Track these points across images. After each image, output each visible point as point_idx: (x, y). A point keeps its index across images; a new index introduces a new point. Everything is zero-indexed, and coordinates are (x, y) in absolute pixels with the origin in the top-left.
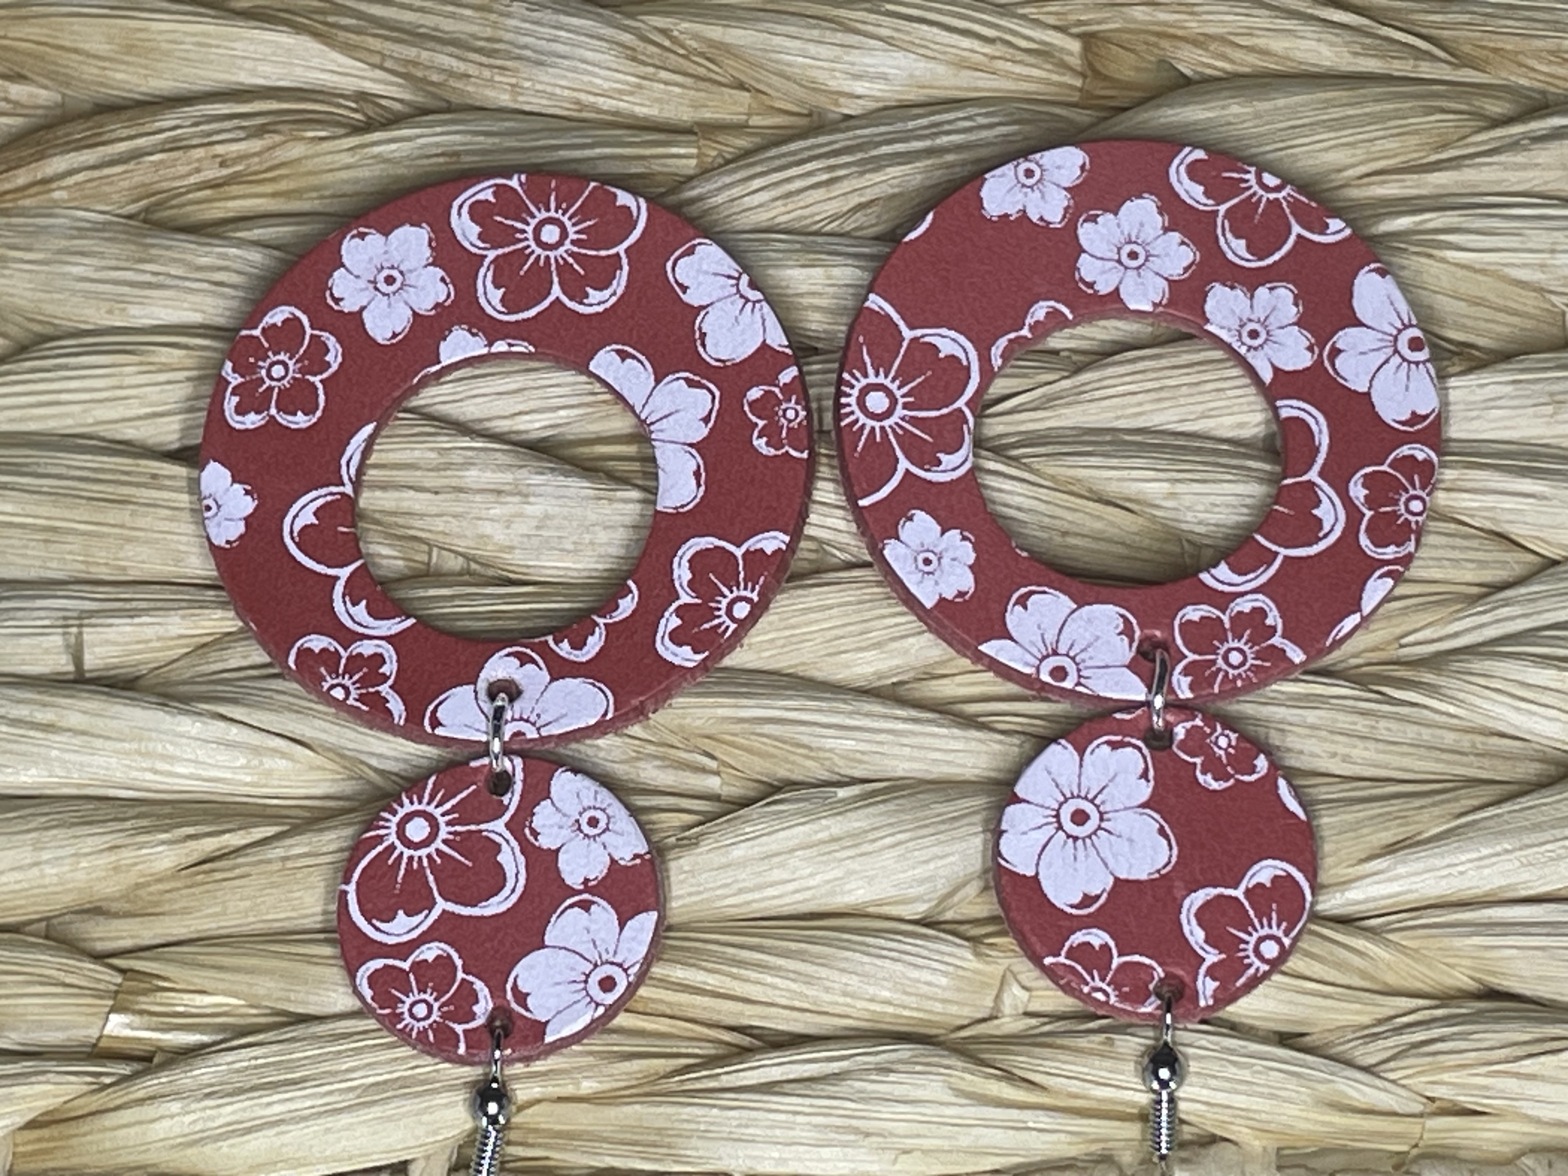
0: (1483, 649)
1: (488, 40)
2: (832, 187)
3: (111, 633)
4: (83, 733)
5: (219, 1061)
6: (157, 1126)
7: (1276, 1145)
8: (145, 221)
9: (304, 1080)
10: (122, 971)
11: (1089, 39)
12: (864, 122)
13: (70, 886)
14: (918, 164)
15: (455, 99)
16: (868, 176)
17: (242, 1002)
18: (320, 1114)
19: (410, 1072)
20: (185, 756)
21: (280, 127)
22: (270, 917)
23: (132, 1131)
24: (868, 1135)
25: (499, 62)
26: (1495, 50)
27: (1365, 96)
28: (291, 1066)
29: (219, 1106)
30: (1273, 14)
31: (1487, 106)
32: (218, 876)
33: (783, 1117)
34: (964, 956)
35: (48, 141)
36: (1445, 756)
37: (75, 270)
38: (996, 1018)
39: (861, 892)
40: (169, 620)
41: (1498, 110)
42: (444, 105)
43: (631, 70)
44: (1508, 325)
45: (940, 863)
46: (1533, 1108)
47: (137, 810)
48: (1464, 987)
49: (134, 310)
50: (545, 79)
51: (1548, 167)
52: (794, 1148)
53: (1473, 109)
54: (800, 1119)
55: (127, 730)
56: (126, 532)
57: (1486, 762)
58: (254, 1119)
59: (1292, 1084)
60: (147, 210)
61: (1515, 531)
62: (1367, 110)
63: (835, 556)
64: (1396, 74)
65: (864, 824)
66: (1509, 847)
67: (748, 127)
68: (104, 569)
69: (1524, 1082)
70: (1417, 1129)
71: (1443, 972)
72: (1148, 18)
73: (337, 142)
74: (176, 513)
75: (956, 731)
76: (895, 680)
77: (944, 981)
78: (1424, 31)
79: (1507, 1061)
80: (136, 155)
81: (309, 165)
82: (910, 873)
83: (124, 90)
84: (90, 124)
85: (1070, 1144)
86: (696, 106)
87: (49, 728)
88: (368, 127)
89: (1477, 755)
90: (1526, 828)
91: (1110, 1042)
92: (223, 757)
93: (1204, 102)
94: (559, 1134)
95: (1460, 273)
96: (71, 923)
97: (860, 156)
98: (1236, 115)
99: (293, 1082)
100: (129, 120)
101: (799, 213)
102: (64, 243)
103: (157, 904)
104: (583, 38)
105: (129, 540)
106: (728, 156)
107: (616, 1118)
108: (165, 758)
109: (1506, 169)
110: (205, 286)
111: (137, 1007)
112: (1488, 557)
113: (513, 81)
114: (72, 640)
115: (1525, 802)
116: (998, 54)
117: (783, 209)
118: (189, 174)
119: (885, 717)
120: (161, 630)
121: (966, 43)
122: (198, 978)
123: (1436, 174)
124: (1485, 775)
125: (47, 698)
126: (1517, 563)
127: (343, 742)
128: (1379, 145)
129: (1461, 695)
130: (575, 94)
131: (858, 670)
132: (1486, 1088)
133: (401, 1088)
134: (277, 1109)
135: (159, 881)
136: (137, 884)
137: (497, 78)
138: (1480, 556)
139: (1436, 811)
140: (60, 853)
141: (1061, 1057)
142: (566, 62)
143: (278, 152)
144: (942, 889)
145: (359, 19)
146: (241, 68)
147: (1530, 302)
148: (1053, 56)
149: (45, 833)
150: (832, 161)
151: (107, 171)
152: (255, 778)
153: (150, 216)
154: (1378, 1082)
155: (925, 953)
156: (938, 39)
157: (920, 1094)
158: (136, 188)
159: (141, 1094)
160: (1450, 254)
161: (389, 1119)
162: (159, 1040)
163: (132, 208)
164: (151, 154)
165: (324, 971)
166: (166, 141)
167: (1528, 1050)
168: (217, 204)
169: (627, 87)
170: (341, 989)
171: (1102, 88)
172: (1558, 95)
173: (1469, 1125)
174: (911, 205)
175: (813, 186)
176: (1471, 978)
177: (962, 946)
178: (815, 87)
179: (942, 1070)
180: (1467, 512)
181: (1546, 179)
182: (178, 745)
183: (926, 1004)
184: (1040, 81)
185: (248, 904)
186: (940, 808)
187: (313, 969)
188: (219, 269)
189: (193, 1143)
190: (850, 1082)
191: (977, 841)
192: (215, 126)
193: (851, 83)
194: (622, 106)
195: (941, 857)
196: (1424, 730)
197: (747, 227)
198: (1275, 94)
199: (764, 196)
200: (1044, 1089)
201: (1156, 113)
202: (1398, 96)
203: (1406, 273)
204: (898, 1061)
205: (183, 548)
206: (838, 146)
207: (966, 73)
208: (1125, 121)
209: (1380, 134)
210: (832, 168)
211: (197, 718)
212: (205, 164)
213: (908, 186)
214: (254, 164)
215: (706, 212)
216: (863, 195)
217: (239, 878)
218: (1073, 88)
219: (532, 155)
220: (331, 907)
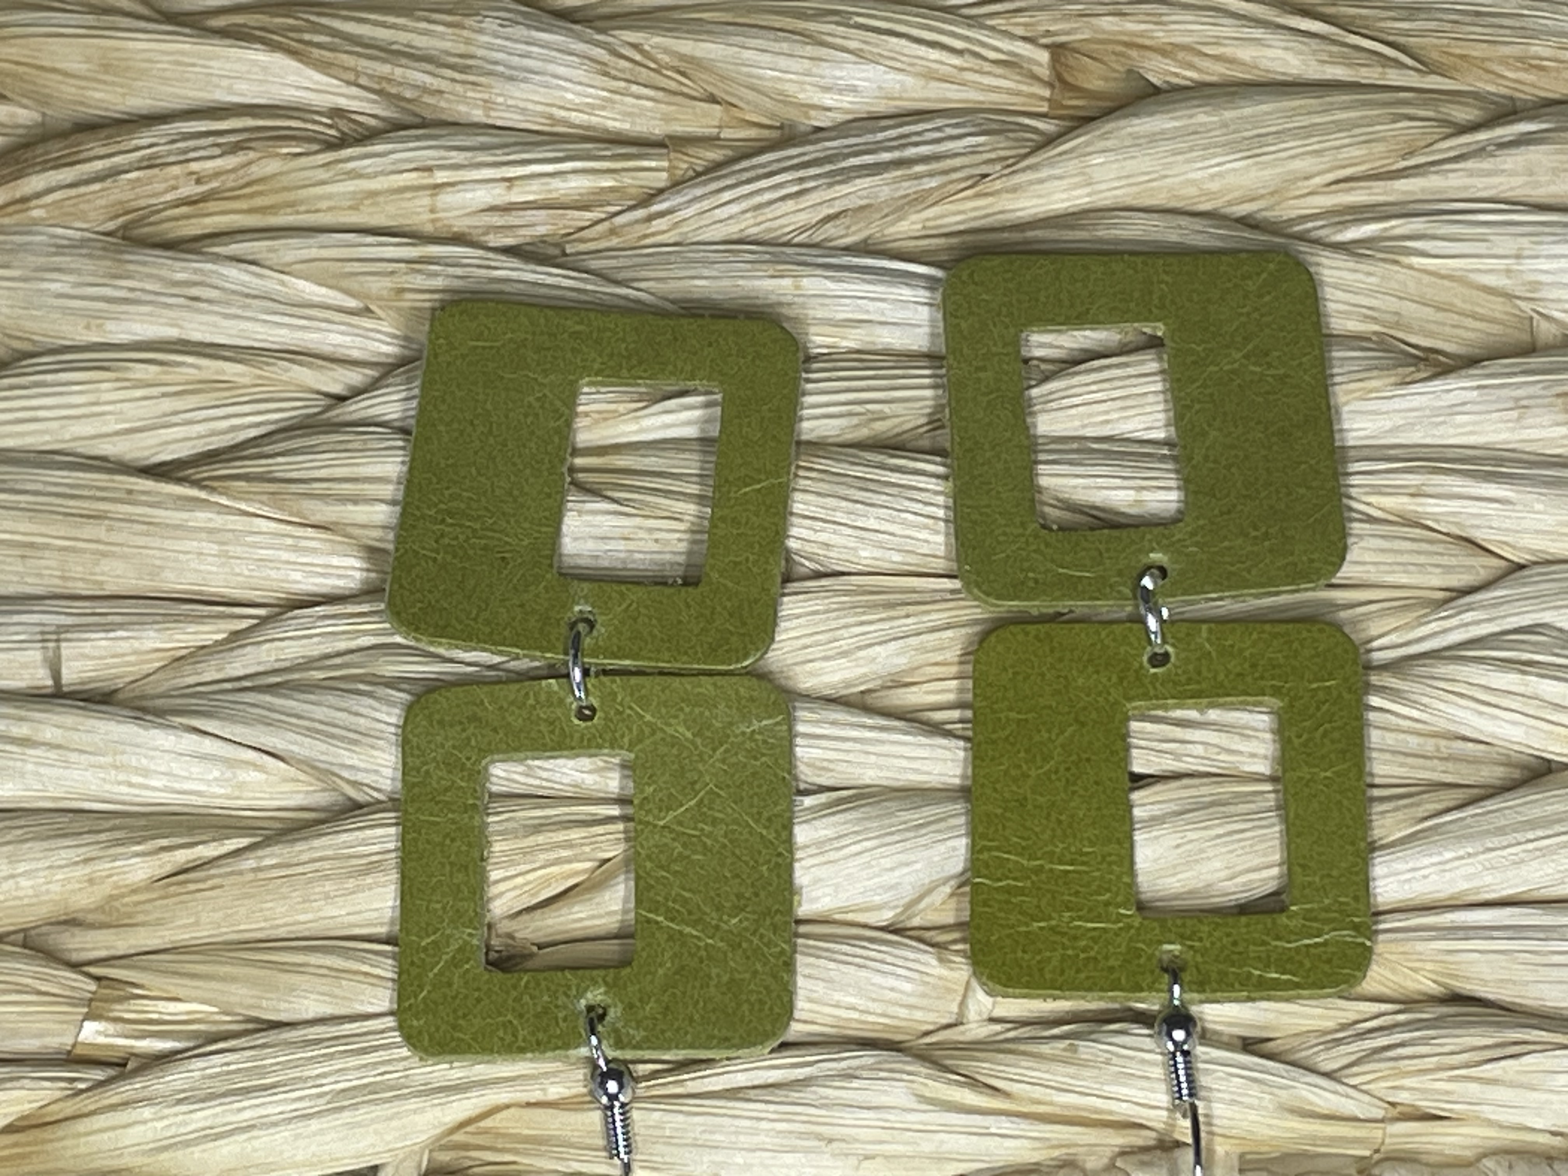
0: (1447, 654)
1: (461, 56)
2: (801, 199)
3: (87, 648)
4: (59, 747)
5: (192, 1067)
6: (130, 1131)
7: (1239, 1150)
8: (124, 238)
9: (274, 1086)
10: (98, 979)
11: (1058, 50)
12: (833, 134)
13: (46, 898)
14: (885, 176)
15: (428, 115)
16: (837, 188)
17: (215, 1009)
18: (290, 1120)
19: (379, 1078)
20: (159, 769)
21: (253, 144)
22: (242, 927)
23: (105, 1136)
24: (830, 1141)
25: (471, 78)
26: (1462, 57)
27: (1332, 104)
28: (262, 1071)
29: (191, 1112)
30: (1239, 23)
31: (1454, 113)
32: (192, 887)
33: (747, 1123)
34: (929, 961)
35: (26, 160)
36: (1410, 760)
37: (55, 287)
38: (962, 1024)
39: (827, 899)
40: (144, 634)
41: (1463, 116)
42: (418, 120)
43: (603, 85)
44: (1474, 330)
45: (906, 870)
46: (1494, 1112)
47: (111, 823)
48: (1430, 992)
49: (110, 326)
50: (517, 94)
51: (1513, 173)
52: (758, 1154)
53: (1440, 116)
54: (764, 1125)
55: (101, 745)
56: (101, 547)
57: (1450, 766)
58: (224, 1125)
59: (1254, 1090)
60: (125, 227)
61: (1478, 535)
62: (1335, 118)
63: (803, 565)
64: (1364, 81)
65: (830, 833)
66: (1470, 850)
67: (719, 139)
68: (80, 584)
69: (1485, 1087)
70: (1379, 1134)
71: (1406, 976)
72: (1116, 28)
73: (311, 158)
74: (151, 528)
75: (923, 740)
76: (862, 688)
77: (908, 987)
78: (1391, 38)
79: (1467, 1066)
80: (115, 173)
81: (285, 181)
82: (876, 880)
83: (100, 108)
84: (67, 142)
85: (1034, 1149)
86: (666, 119)
87: (25, 742)
88: (342, 142)
89: (1441, 759)
90: (1488, 832)
91: (1073, 1049)
92: (197, 769)
93: (1168, 112)
94: (527, 1139)
95: (1426, 279)
96: (48, 934)
97: (828, 168)
98: (1201, 124)
99: (265, 1088)
100: (107, 138)
101: (768, 224)
102: (41, 260)
103: (130, 915)
104: (554, 53)
105: (104, 555)
106: (699, 169)
107: (583, 1124)
108: (137, 770)
109: (1471, 176)
110: (181, 301)
111: (111, 1015)
112: (1454, 561)
113: (486, 96)
114: (50, 653)
115: (1490, 805)
116: (966, 65)
117: (752, 222)
118: (166, 191)
119: (853, 725)
120: (136, 644)
121: (935, 54)
122: (172, 985)
123: (1403, 181)
124: (1449, 779)
125: (23, 713)
126: (1483, 567)
127: (314, 754)
128: (1346, 153)
129: (1425, 700)
130: (548, 109)
131: (827, 679)
132: (1447, 1093)
133: (370, 1093)
134: (247, 1115)
135: (134, 891)
136: (111, 896)
137: (470, 94)
138: (1445, 561)
139: (1400, 815)
140: (33, 865)
141: (1024, 1064)
142: (537, 77)
143: (254, 168)
144: (907, 893)
145: (333, 36)
146: (218, 86)
147: (1497, 307)
148: (1021, 67)
149: (19, 846)
150: (801, 173)
151: (83, 190)
152: (229, 791)
153: (127, 234)
154: (1340, 1088)
155: (889, 959)
156: (906, 51)
157: (884, 1100)
158: (113, 206)
159: (115, 1100)
160: (1416, 261)
161: (359, 1125)
162: (132, 1047)
163: (111, 226)
164: (127, 172)
165: (295, 979)
166: (142, 159)
167: (1489, 1054)
168: (193, 221)
169: (598, 102)
170: (313, 996)
171: (1071, 98)
172: (1526, 101)
173: (1430, 1130)
174: (879, 216)
175: (783, 198)
176: (1435, 982)
177: (926, 952)
178: (785, 100)
179: (905, 1077)
180: (1435, 517)
181: (1513, 184)
182: (152, 758)
183: (892, 1010)
184: (1010, 92)
185: (220, 914)
186: (905, 816)
187: (285, 977)
188: (195, 284)
189: (166, 1148)
190: (814, 1089)
191: (942, 848)
192: (191, 143)
193: (821, 95)
194: (594, 120)
195: (907, 864)
196: (1388, 735)
197: (717, 239)
198: (1242, 103)
199: (734, 209)
200: (1006, 1095)
201: (1122, 123)
202: (1365, 104)
203: (1372, 280)
204: (862, 1068)
205: (158, 562)
206: (806, 158)
207: (934, 84)
208: (1093, 130)
209: (1347, 141)
210: (801, 180)
211: (170, 731)
212: (181, 181)
213: (877, 197)
214: (230, 181)
215: (676, 224)
216: (832, 207)
217: (212, 888)
218: (1042, 98)
219: (504, 168)
220: (302, 918)
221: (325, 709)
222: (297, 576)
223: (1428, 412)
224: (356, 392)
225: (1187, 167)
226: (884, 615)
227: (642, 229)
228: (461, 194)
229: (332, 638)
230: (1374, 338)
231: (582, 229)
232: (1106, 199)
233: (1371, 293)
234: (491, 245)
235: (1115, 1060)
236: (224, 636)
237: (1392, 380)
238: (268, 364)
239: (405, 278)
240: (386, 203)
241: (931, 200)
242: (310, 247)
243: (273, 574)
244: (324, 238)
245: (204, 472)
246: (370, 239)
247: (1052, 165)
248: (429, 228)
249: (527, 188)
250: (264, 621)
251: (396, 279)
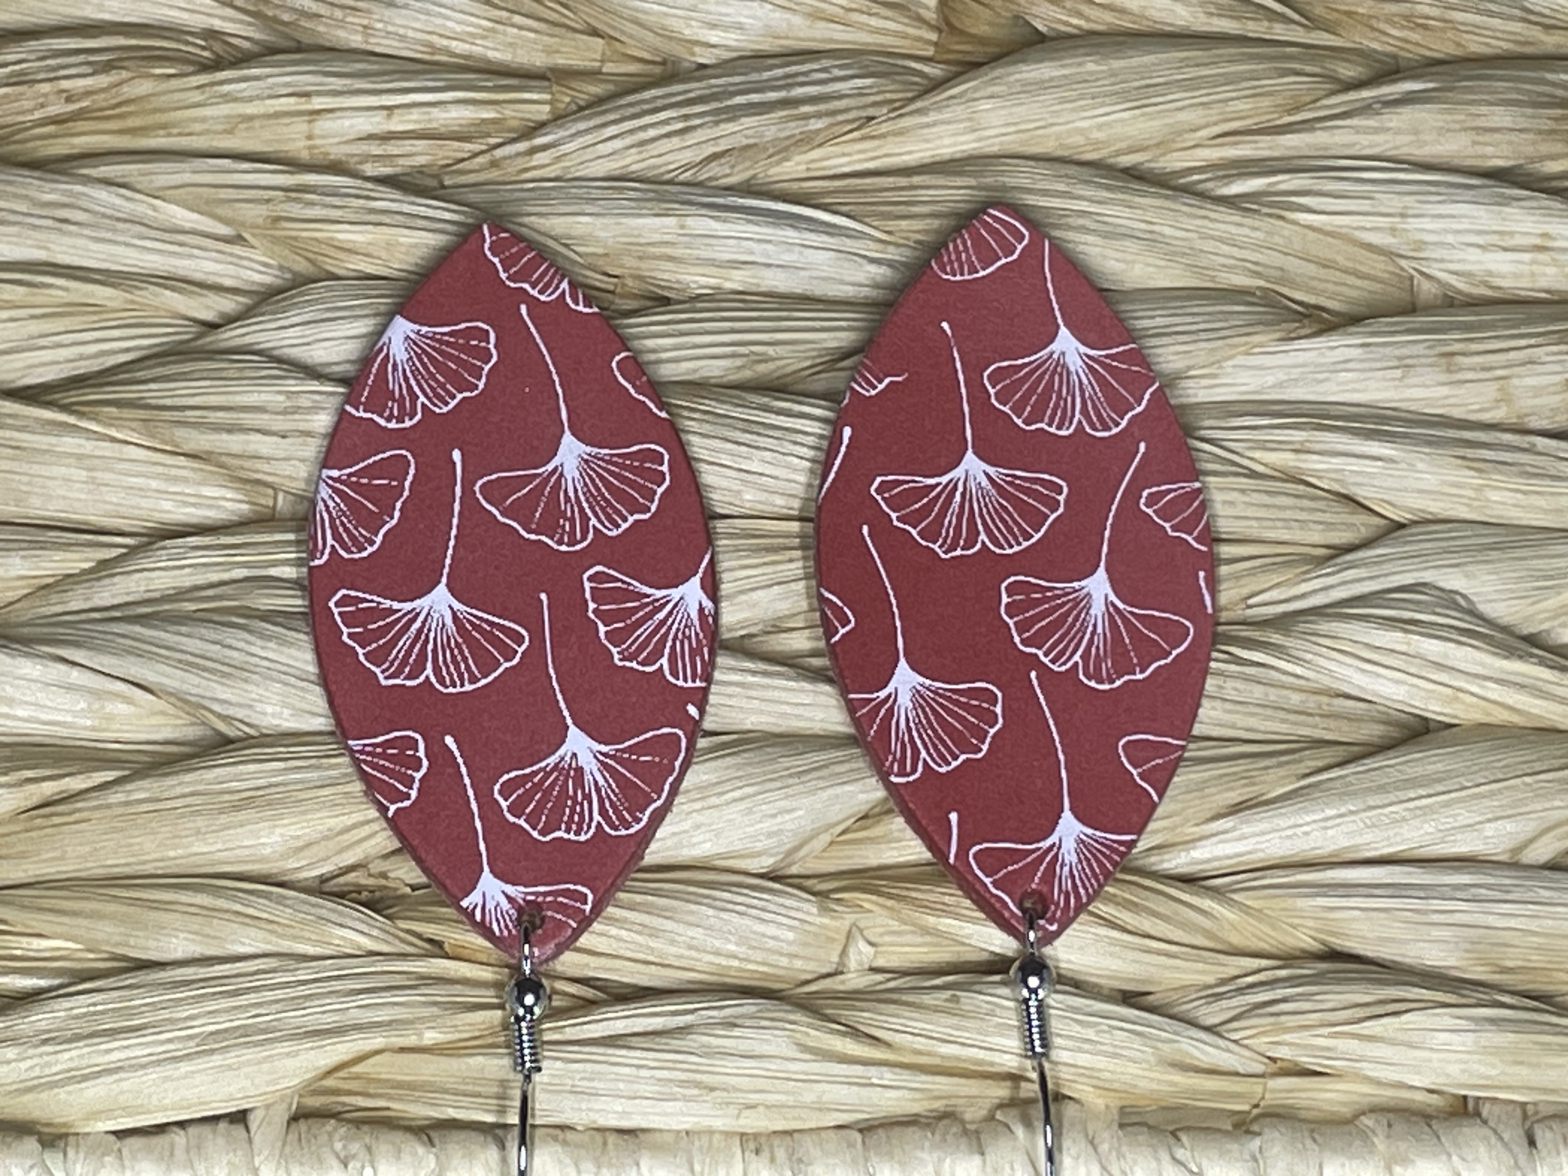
0: (1329, 611)
2: (686, 137)
5: (56, 1007)
7: (1120, 1103)
9: (143, 1027)
12: (718, 71)
14: (773, 115)
15: (306, 39)
16: (722, 126)
17: (79, 946)
18: (159, 1063)
19: (251, 1021)
20: (25, 699)
21: (125, 64)
22: (109, 862)
24: (712, 1089)
25: (351, 3)
26: (1348, 14)
27: (1220, 56)
28: (131, 1013)
29: (56, 1053)
31: (1341, 70)
32: (57, 820)
33: (626, 1070)
34: (810, 909)
36: (1290, 717)
38: (842, 973)
39: (707, 845)
40: (11, 560)
41: (1351, 73)
42: (293, 44)
43: (484, 14)
44: (1357, 288)
45: (787, 817)
46: (1374, 1070)
48: (1309, 948)
50: (398, 21)
51: (1398, 132)
52: (637, 1102)
53: (1326, 72)
54: (644, 1073)
57: (1332, 724)
58: (92, 1066)
59: (1137, 1044)
61: (1360, 493)
62: (1222, 71)
64: (1250, 35)
65: (713, 778)
66: (1352, 808)
67: (600, 73)
69: (1365, 1044)
70: (1259, 1089)
71: (1286, 933)
73: (186, 79)
74: (18, 452)
75: (805, 686)
76: (743, 632)
77: (791, 936)
79: (1349, 1023)
81: (157, 102)
82: (757, 827)
85: (913, 1100)
86: (549, 51)
88: (217, 65)
89: (1321, 716)
90: (1369, 790)
91: (955, 999)
92: (63, 700)
93: (1057, 59)
94: (400, 1085)
95: (1312, 235)
97: (715, 105)
98: (1091, 73)
99: (134, 1029)
101: (653, 161)
106: (582, 103)
108: (4, 700)
109: (1357, 133)
110: (49, 223)
112: (1334, 518)
113: (365, 22)
115: (1370, 763)
116: (854, 6)
117: (637, 158)
118: (34, 109)
120: (2, 571)
122: (37, 922)
123: (1289, 136)
124: (1329, 736)
126: (1363, 524)
128: (1233, 106)
129: (1309, 657)
130: (428, 37)
132: (1328, 1049)
133: (241, 1036)
134: (115, 1056)
137: (350, 19)
138: (1327, 517)
139: (1282, 772)
141: (905, 1014)
142: (419, 4)
143: (125, 89)
144: (789, 843)
146: (87, 3)
147: (1378, 266)
148: (909, 10)
150: (686, 110)
152: (96, 723)
154: (1221, 1042)
155: (772, 907)
157: (765, 1049)
160: (1301, 216)
161: (230, 1067)
165: (164, 917)
166: (12, 74)
167: (1368, 1011)
168: (60, 140)
169: (480, 31)
170: (182, 935)
171: (958, 43)
172: (1409, 59)
173: (1309, 1086)
174: (764, 156)
175: (668, 135)
176: (1314, 939)
177: (809, 901)
178: (670, 37)
179: (788, 1026)
180: (1315, 473)
181: (1398, 143)
182: (18, 687)
183: (773, 958)
184: (896, 34)
185: (87, 849)
186: (786, 762)
187: (154, 915)
188: (65, 206)
189: (29, 1090)
190: (694, 1037)
191: (825, 795)
192: (59, 61)
193: (705, 31)
194: (477, 50)
195: (789, 811)
196: (1272, 691)
197: (600, 175)
198: (1130, 53)
199: (618, 144)
200: (888, 1045)
201: (1012, 69)
202: (1252, 57)
203: (1258, 234)
204: (742, 1016)
205: (24, 488)
206: (692, 95)
207: (823, 24)
208: (981, 76)
209: (1234, 95)
210: (686, 117)
211: (38, 660)
212: (52, 98)
213: (762, 136)
214: (100, 100)
215: (558, 159)
216: (717, 145)
217: (76, 822)
218: (928, 42)
219: (384, 97)
220: (172, 854)
221: (198, 641)
222: (167, 505)
223: (1311, 369)
224: (229, 320)
225: (1075, 116)
226: (766, 560)
227: (522, 163)
228: (339, 122)
229: (204, 569)
230: (1258, 293)
231: (463, 160)
232: (993, 145)
233: (1258, 247)
234: (369, 174)
235: (998, 1011)
236: (92, 564)
237: (1278, 335)
238: (136, 287)
239: (282, 206)
240: (262, 127)
241: (819, 139)
242: (184, 172)
243: (144, 503)
244: (199, 163)
245: (73, 397)
246: (246, 166)
247: (939, 109)
248: (305, 155)
249: (406, 118)
250: (133, 551)
251: (270, 206)
